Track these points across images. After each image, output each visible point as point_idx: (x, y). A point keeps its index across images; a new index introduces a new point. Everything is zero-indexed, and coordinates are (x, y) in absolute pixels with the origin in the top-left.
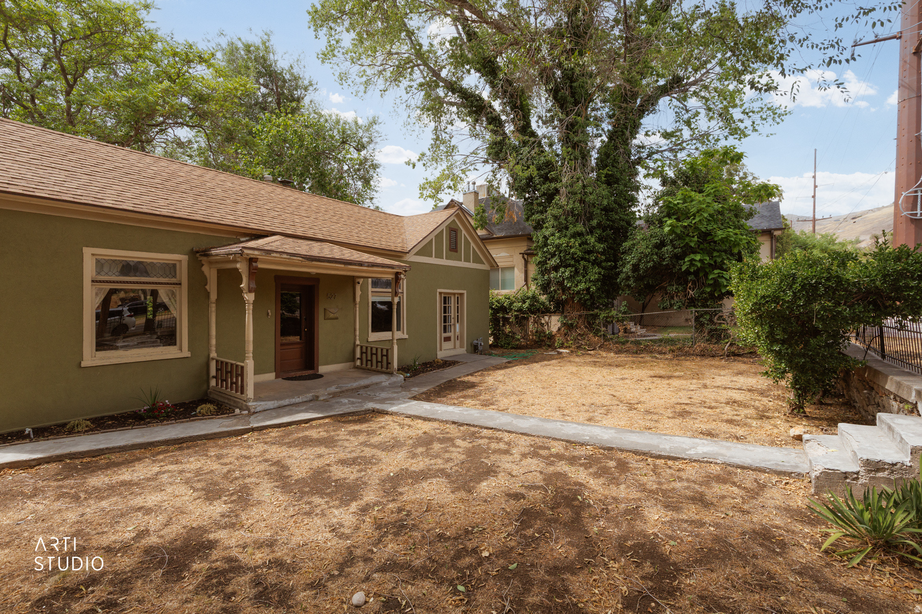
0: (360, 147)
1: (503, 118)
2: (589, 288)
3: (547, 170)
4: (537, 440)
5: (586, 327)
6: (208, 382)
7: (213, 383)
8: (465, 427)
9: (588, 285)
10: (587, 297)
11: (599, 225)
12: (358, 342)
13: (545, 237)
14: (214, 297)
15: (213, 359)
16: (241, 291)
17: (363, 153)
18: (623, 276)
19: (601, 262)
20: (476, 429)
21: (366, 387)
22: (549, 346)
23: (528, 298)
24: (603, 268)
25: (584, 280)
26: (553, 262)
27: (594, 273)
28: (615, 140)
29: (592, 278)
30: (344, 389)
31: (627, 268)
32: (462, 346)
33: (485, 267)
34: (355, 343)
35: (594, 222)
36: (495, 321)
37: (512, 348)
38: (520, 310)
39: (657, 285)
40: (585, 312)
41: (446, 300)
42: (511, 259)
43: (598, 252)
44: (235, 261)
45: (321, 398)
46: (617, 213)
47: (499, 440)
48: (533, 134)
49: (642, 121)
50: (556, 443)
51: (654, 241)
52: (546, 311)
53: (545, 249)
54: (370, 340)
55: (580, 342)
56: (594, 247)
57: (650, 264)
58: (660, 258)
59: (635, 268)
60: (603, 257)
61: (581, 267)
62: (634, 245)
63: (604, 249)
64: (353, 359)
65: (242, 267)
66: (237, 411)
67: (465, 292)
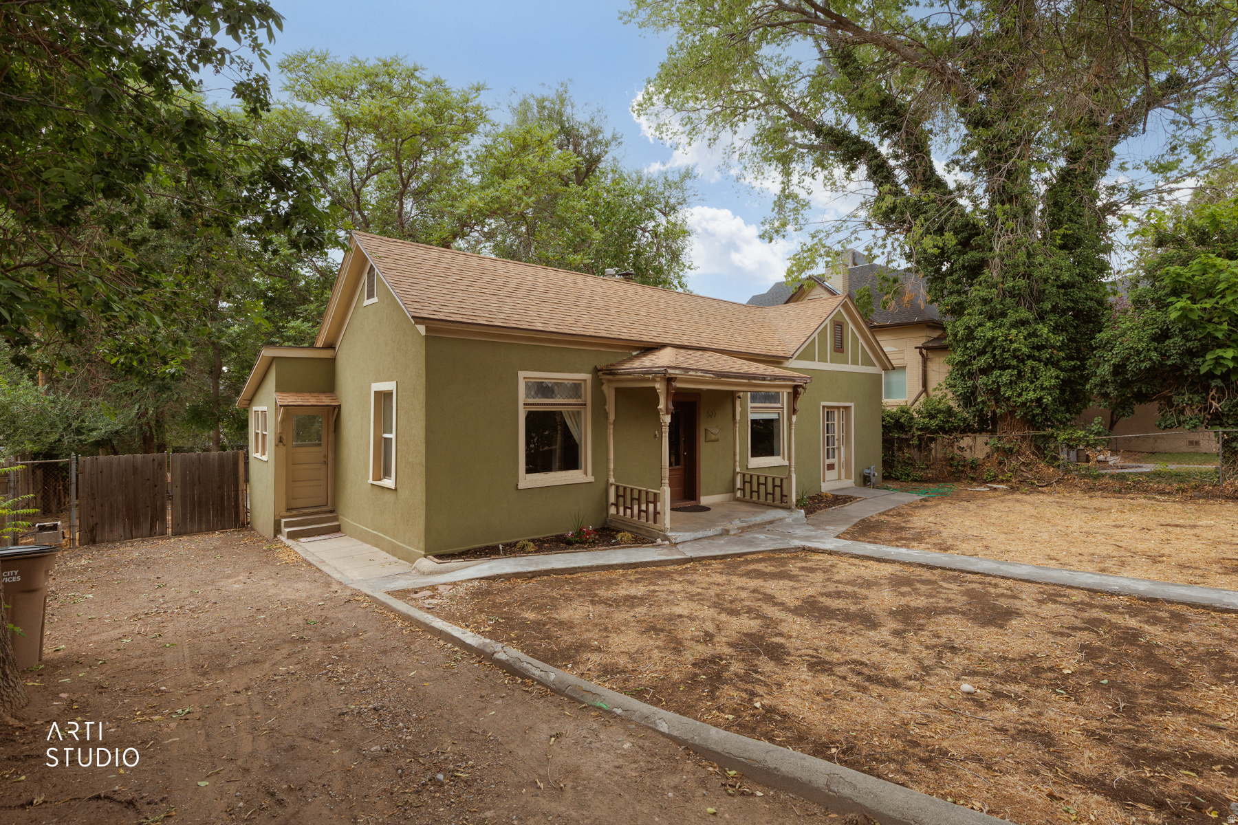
0: (669, 210)
1: (892, 162)
2: (1041, 399)
3: (969, 233)
4: (1046, 588)
5: (1033, 453)
6: (607, 510)
7: (613, 510)
8: (940, 571)
9: (1039, 394)
10: (1038, 411)
11: (1054, 309)
12: (738, 470)
13: (968, 328)
14: (612, 417)
15: (612, 484)
16: (657, 412)
17: (672, 218)
18: (1095, 380)
19: (1058, 361)
20: (956, 573)
21: (771, 522)
22: (973, 479)
23: (939, 411)
24: (1061, 369)
25: (1032, 386)
26: (982, 361)
27: (1049, 377)
28: (1072, 183)
29: (1046, 384)
30: (751, 523)
31: (1105, 370)
32: (848, 477)
33: (876, 370)
34: (735, 470)
35: (1047, 306)
36: (887, 443)
37: (915, 480)
38: (925, 428)
39: (1154, 394)
40: (1032, 433)
41: (829, 416)
42: (900, 356)
43: (1053, 347)
44: (654, 380)
45: (732, 533)
46: (1080, 289)
47: (996, 586)
48: (940, 184)
49: (1115, 149)
50: (1075, 592)
51: (1150, 331)
52: (967, 429)
53: (969, 345)
54: (750, 466)
55: (1025, 474)
56: (1047, 340)
57: (1147, 364)
58: (1161, 354)
59: (1118, 369)
60: (1062, 354)
61: (1028, 370)
62: (1115, 337)
63: (1063, 342)
64: (733, 489)
65: (660, 387)
66: (659, 541)
67: (852, 404)
